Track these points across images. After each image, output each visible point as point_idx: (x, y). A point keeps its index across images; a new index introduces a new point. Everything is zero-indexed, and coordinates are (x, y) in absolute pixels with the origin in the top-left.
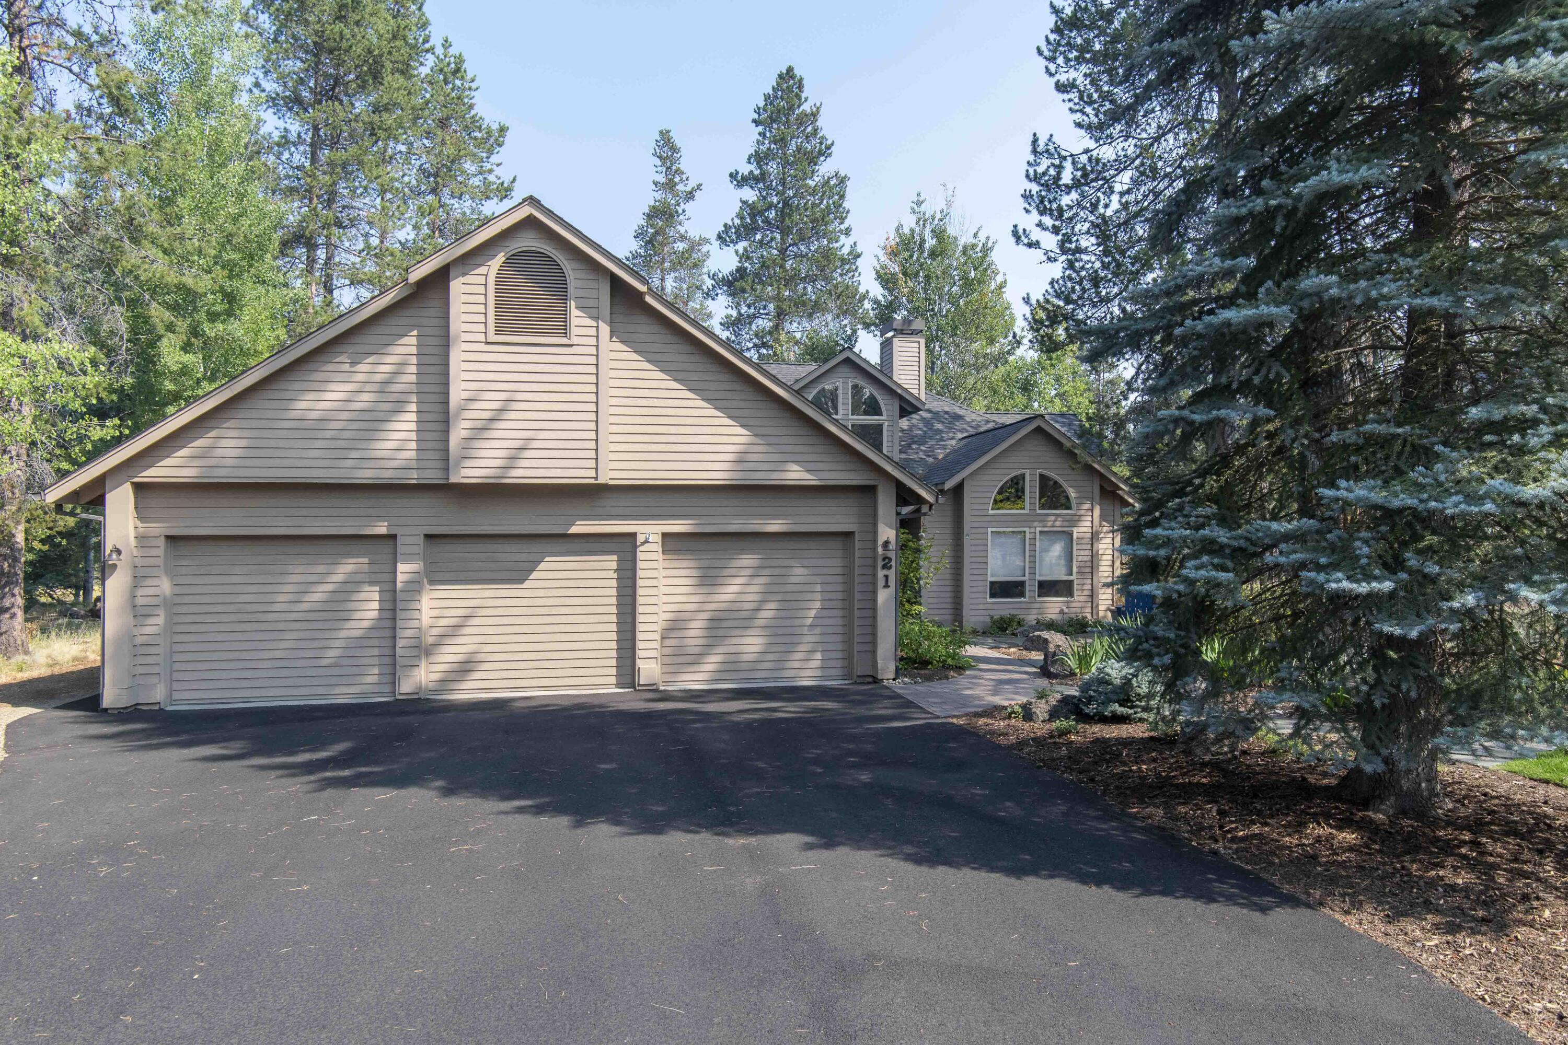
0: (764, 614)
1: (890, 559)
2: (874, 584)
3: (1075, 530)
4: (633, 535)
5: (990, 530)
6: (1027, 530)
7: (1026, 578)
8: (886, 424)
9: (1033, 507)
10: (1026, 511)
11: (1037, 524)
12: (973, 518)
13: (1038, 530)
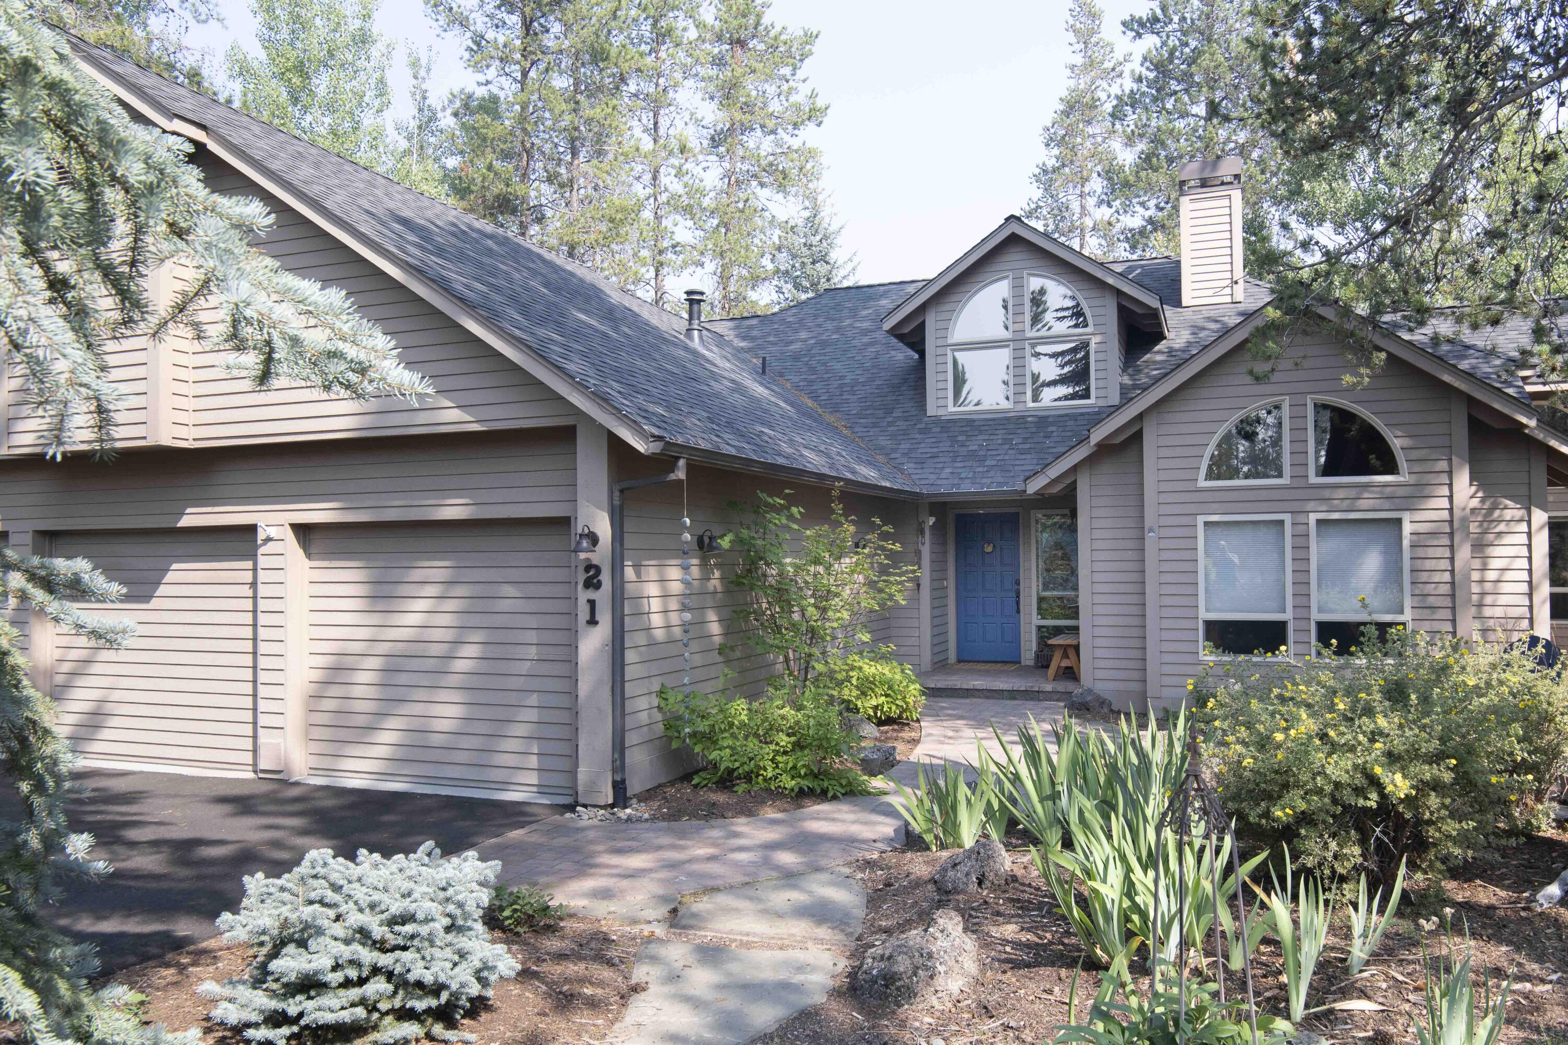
0: (460, 665)
1: (598, 570)
2: (573, 615)
3: (1406, 517)
4: (252, 529)
5: (1201, 520)
6: (1287, 518)
7: (1287, 616)
8: (1094, 340)
9: (1299, 471)
10: (1285, 481)
11: (1311, 505)
12: (1164, 498)
13: (1313, 517)
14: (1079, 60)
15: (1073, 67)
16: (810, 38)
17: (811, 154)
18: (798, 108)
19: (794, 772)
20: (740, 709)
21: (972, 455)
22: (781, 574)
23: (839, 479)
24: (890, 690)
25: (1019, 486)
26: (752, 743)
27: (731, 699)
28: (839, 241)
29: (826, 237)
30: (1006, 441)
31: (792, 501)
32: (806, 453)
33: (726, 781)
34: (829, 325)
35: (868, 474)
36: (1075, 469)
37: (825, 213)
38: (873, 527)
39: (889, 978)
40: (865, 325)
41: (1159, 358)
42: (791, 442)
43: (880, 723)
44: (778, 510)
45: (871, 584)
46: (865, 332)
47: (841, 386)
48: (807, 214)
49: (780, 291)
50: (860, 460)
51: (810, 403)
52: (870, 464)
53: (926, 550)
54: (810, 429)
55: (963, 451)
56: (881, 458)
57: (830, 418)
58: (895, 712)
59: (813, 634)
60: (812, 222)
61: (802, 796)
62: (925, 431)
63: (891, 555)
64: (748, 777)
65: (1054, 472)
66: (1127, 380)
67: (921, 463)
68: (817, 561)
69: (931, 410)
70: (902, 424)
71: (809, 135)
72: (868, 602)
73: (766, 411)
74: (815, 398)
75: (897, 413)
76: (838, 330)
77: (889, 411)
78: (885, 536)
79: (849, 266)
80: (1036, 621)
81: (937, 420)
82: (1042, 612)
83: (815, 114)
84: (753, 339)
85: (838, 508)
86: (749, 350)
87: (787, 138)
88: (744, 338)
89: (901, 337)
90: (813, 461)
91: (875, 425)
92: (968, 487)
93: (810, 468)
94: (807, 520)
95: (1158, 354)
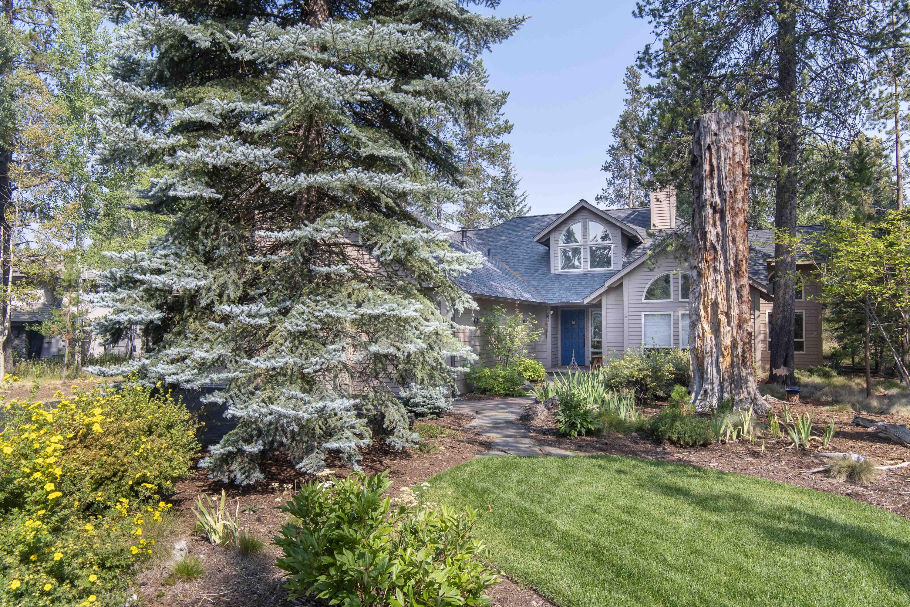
5: (643, 313)
6: (672, 313)
7: (672, 347)
8: (613, 246)
9: (676, 297)
10: (671, 300)
11: (679, 309)
12: (630, 306)
13: (680, 313)
14: (629, 97)
15: (626, 100)
16: (505, 95)
17: (506, 147)
18: (499, 127)
19: (504, 389)
20: (487, 371)
21: (567, 289)
22: (498, 332)
23: (517, 300)
24: (535, 371)
25: (581, 301)
26: (492, 381)
27: (485, 367)
28: (518, 187)
29: (512, 185)
30: (579, 283)
31: (502, 307)
32: (506, 290)
33: (484, 391)
34: (514, 234)
35: (527, 296)
36: (601, 295)
37: (512, 173)
38: (529, 315)
39: (528, 415)
40: (529, 234)
41: (639, 251)
42: (502, 287)
43: (531, 381)
44: (498, 310)
45: (528, 334)
46: (527, 237)
47: (518, 260)
48: (503, 175)
49: (491, 208)
50: (525, 291)
51: (507, 267)
52: (529, 292)
53: (549, 323)
54: (507, 280)
55: (563, 287)
56: (533, 289)
57: (514, 273)
58: (536, 378)
59: (509, 350)
60: (506, 179)
61: (506, 395)
62: (550, 279)
63: (535, 325)
64: (490, 390)
65: (594, 296)
66: (625, 260)
67: (547, 291)
68: (511, 327)
69: (552, 271)
70: (542, 276)
71: (505, 138)
72: (527, 340)
73: (492, 275)
74: (509, 265)
75: (540, 272)
76: (517, 236)
77: (536, 271)
78: (533, 319)
79: (522, 198)
80: (591, 350)
81: (554, 275)
82: (593, 347)
83: (507, 129)
84: (484, 239)
85: (517, 310)
86: (482, 244)
87: (494, 139)
88: (480, 239)
89: (542, 243)
90: (509, 294)
91: (531, 276)
92: (564, 301)
93: (508, 296)
94: (507, 314)
95: (638, 250)
